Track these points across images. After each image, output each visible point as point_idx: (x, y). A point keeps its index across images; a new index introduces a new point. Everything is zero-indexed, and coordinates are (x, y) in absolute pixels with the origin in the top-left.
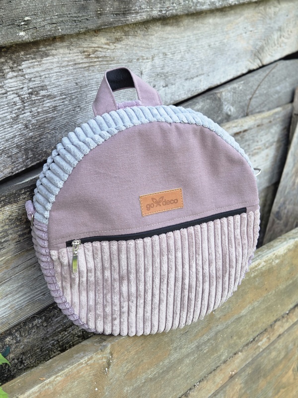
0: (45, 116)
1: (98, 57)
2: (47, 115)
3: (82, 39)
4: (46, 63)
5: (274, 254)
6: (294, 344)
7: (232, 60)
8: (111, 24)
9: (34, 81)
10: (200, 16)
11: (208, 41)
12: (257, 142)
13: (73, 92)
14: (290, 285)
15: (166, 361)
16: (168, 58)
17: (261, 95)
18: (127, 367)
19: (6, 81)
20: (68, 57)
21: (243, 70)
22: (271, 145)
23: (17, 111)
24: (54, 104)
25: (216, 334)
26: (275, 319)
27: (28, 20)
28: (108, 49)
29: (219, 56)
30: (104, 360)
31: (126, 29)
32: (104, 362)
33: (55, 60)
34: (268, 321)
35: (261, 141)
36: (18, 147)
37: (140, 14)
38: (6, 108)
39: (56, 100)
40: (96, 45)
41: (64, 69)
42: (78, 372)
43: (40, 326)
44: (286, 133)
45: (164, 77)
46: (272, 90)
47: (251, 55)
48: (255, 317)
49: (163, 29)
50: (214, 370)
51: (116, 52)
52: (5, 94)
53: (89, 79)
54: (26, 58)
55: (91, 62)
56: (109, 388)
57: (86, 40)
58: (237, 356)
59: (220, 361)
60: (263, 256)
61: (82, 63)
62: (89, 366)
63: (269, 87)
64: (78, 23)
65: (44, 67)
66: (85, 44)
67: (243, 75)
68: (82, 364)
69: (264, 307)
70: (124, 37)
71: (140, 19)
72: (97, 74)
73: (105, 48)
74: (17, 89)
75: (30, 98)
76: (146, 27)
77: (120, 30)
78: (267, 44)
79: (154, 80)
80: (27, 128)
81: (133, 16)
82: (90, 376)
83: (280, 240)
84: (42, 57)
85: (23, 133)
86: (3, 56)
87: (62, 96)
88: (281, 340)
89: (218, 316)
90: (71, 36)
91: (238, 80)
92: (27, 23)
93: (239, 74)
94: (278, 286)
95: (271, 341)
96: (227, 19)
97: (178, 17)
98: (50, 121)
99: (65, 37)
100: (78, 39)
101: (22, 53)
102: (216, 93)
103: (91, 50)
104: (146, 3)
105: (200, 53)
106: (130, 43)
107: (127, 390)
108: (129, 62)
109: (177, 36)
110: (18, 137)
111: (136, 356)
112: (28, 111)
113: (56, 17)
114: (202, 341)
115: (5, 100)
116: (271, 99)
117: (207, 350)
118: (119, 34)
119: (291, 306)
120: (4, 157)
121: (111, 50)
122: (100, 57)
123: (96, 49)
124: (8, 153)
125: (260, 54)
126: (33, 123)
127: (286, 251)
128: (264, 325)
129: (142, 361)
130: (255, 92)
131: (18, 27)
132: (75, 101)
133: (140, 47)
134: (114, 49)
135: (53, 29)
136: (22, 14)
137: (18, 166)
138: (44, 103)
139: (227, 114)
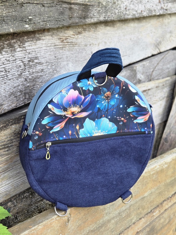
1: (68, 42)
2: (38, 74)
4: (39, 44)
5: (164, 161)
6: (174, 215)
7: (143, 48)
8: (77, 23)
9: (32, 54)
10: (126, 22)
11: (130, 37)
12: (156, 96)
13: (53, 61)
14: (173, 180)
15: (101, 221)
16: (107, 45)
17: (159, 69)
18: (78, 223)
19: (16, 53)
20: (51, 41)
21: (149, 54)
22: (163, 99)
23: (21, 71)
24: (42, 68)
25: (130, 206)
26: (163, 200)
27: (31, 19)
28: (74, 38)
29: (136, 45)
30: (66, 218)
31: (85, 27)
33: (44, 42)
34: (160, 201)
35: (158, 96)
36: (21, 91)
37: (93, 18)
38: (15, 69)
39: (43, 66)
40: (67, 35)
41: (49, 48)
42: (51, 224)
43: (28, 197)
44: (172, 92)
46: (165, 67)
47: (154, 46)
48: (152, 198)
49: (105, 28)
50: (128, 228)
51: (78, 40)
52: (15, 60)
53: (63, 55)
54: (28, 40)
55: (64, 45)
57: (62, 32)
58: (141, 220)
59: (131, 222)
60: (158, 162)
61: (59, 45)
62: (57, 221)
63: (163, 65)
64: (58, 22)
65: (38, 46)
66: (61, 34)
67: (149, 57)
68: (53, 219)
69: (158, 192)
70: (83, 31)
71: (93, 21)
72: (67, 52)
73: (72, 37)
74: (22, 58)
75: (29, 64)
76: (96, 26)
77: (81, 27)
78: (163, 40)
80: (26, 81)
81: (89, 19)
82: (57, 227)
83: (168, 153)
84: (37, 40)
85: (24, 84)
86: (15, 39)
87: (47, 63)
88: (167, 213)
90: (53, 29)
91: (146, 60)
92: (30, 20)
93: (147, 56)
94: (166, 180)
95: (161, 213)
96: (141, 24)
97: (114, 22)
98: (39, 77)
99: (51, 30)
100: (58, 31)
101: (26, 37)
102: (133, 67)
103: (64, 38)
104: (97, 13)
105: (125, 43)
106: (86, 35)
108: (85, 46)
109: (113, 33)
111: (84, 217)
112: (27, 71)
113: (46, 18)
114: (122, 210)
115: (14, 64)
116: (164, 72)
117: (125, 215)
118: (80, 30)
119: (173, 193)
120: (13, 97)
121: (75, 38)
122: (69, 42)
123: (67, 37)
124: (15, 95)
125: (159, 46)
126: (30, 78)
127: (171, 160)
128: (157, 203)
129: (87, 219)
130: (155, 68)
131: (25, 22)
132: (54, 67)
133: (92, 38)
134: (77, 38)
135: (44, 24)
136: (28, 15)
137: (20, 103)
138: (37, 67)
139: (139, 79)
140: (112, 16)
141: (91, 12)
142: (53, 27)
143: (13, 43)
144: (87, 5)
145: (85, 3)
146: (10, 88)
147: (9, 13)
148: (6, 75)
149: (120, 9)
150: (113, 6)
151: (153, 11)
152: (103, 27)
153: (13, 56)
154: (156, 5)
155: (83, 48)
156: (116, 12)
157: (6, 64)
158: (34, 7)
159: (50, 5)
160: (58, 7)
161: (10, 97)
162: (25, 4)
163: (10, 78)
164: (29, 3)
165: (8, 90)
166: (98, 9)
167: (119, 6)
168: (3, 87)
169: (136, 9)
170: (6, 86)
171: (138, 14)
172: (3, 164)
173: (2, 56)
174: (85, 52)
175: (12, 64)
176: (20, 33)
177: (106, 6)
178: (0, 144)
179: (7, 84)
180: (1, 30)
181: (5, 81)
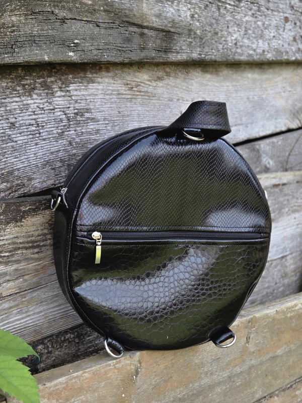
0: (88, 137)
1: (140, 92)
2: (90, 137)
3: (126, 72)
4: (92, 89)
7: (271, 115)
9: (80, 103)
11: (247, 94)
12: (297, 198)
13: (115, 119)
15: (197, 384)
17: (301, 154)
18: (155, 380)
19: (55, 99)
20: (112, 87)
21: (282, 127)
23: (62, 127)
24: (97, 127)
25: (250, 368)
27: (77, 43)
28: (150, 85)
29: (258, 110)
30: (132, 367)
31: (168, 70)
32: (132, 369)
33: (100, 87)
35: (301, 198)
36: (61, 161)
37: (180, 54)
38: (53, 123)
39: (99, 124)
40: (139, 80)
41: (108, 97)
42: (106, 373)
43: (72, 341)
47: (290, 115)
49: (203, 76)
51: (157, 89)
52: (53, 110)
53: (132, 110)
54: (74, 81)
55: (134, 95)
56: (137, 398)
57: (130, 74)
61: (125, 94)
62: (116, 369)
64: (122, 53)
65: (90, 92)
66: (129, 78)
67: (282, 133)
68: (110, 365)
70: (165, 77)
71: (180, 58)
72: (138, 107)
73: (147, 84)
74: (64, 108)
75: (76, 118)
76: (187, 71)
77: (162, 69)
80: (71, 145)
81: (174, 54)
82: (117, 380)
84: (88, 82)
85: (67, 149)
86: (54, 76)
87: (105, 121)
89: (252, 350)
90: (115, 64)
91: (277, 136)
92: (77, 45)
93: (278, 130)
96: (267, 76)
97: (217, 67)
98: (93, 142)
99: (111, 68)
100: (123, 72)
101: (71, 76)
102: (255, 145)
103: (134, 84)
104: (186, 45)
105: (239, 104)
106: (171, 83)
108: (169, 100)
109: (217, 85)
112: (73, 129)
113: (103, 44)
114: (235, 373)
115: (52, 115)
117: (240, 383)
118: (161, 73)
120: (48, 168)
121: (153, 87)
122: (143, 92)
123: (139, 83)
124: (52, 166)
125: (300, 115)
126: (77, 142)
129: (171, 377)
130: (293, 148)
131: (68, 48)
132: (117, 128)
133: (181, 88)
134: (156, 86)
135: (100, 54)
136: (72, 37)
137: (61, 179)
138: (88, 124)
139: (266, 167)
140: (213, 53)
141: (177, 43)
142: (113, 59)
143: (49, 82)
144: (170, 32)
145: (166, 29)
146: (44, 153)
147: (44, 30)
148: (37, 132)
149: (225, 44)
150: (214, 38)
151: (284, 54)
152: (200, 74)
153: (50, 103)
154: (289, 44)
155: (166, 104)
156: (219, 48)
157: (39, 114)
158: (83, 26)
159: (108, 26)
160: (122, 30)
161: (43, 168)
162: (68, 19)
163: (44, 137)
164: (75, 19)
165: (41, 156)
166: (188, 40)
168: (33, 150)
169: (254, 46)
170: (37, 149)
171: (257, 55)
172: (31, 275)
173: (32, 101)
174: (170, 110)
175: (49, 115)
176: (62, 69)
177: (202, 37)
178: (26, 240)
179: (40, 146)
180: (30, 55)
181: (37, 142)
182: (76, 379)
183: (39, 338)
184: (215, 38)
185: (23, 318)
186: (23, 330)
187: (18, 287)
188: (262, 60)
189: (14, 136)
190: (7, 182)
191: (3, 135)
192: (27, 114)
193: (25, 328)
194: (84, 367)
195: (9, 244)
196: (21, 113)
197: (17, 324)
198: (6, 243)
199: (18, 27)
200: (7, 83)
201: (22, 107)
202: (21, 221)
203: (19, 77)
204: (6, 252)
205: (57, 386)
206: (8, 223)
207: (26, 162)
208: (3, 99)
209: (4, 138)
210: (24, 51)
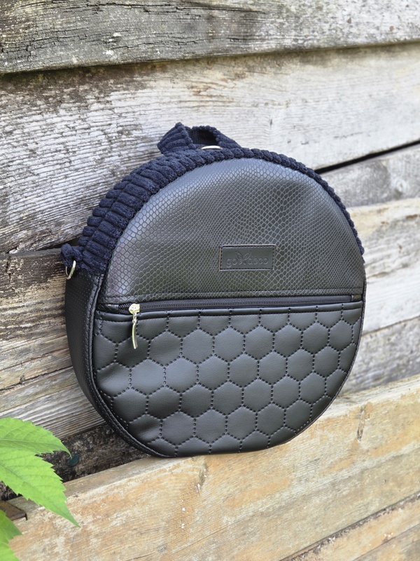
0: (138, 163)
1: (211, 96)
2: (141, 162)
3: (190, 70)
4: (142, 97)
7: (405, 118)
8: (227, 51)
9: (126, 117)
10: (356, 56)
11: (368, 90)
15: (286, 495)
16: (309, 106)
18: (227, 489)
19: (89, 114)
20: (171, 92)
24: (150, 149)
25: (362, 472)
27: (117, 37)
28: (225, 87)
29: (385, 111)
30: (196, 473)
31: (251, 63)
32: (195, 475)
33: (154, 93)
37: (267, 41)
38: (89, 147)
39: (152, 145)
40: (209, 81)
41: (165, 106)
42: (159, 481)
45: (303, 131)
49: (303, 68)
51: (235, 91)
52: (88, 129)
54: (116, 87)
55: (201, 101)
56: (202, 512)
57: (195, 72)
58: (395, 512)
61: (189, 101)
62: (174, 475)
64: (182, 46)
65: (139, 101)
66: (194, 78)
68: (165, 471)
70: (247, 73)
71: (267, 48)
73: (221, 85)
74: (103, 126)
75: (119, 138)
76: (278, 63)
77: (242, 64)
79: (289, 133)
80: (114, 176)
81: (257, 43)
82: (174, 489)
84: (137, 88)
85: (108, 181)
86: (88, 83)
89: (365, 448)
90: (172, 62)
91: (415, 147)
92: (117, 40)
96: (398, 62)
97: (324, 54)
99: (169, 66)
100: (185, 71)
101: (112, 81)
102: (380, 161)
103: (201, 86)
104: (275, 29)
105: (356, 104)
106: (256, 82)
107: (227, 521)
108: (253, 106)
109: (324, 79)
110: (102, 186)
112: (117, 153)
113: (154, 36)
114: (340, 478)
115: (86, 136)
117: (347, 491)
118: (240, 69)
120: (83, 208)
121: (229, 88)
122: (215, 96)
123: (209, 85)
124: (88, 204)
126: (123, 170)
129: (250, 485)
131: (105, 45)
133: (270, 88)
134: (234, 87)
135: (150, 50)
136: (110, 29)
138: (138, 146)
139: (397, 191)
140: (315, 36)
141: (261, 27)
142: (169, 56)
143: (82, 91)
144: (251, 11)
145: (245, 8)
146: (76, 188)
147: (70, 23)
148: (67, 160)
149: (334, 22)
150: (316, 15)
152: (298, 66)
153: (84, 120)
155: (248, 111)
156: (324, 28)
157: (68, 136)
158: (126, 13)
159: (161, 10)
160: (181, 14)
161: (76, 208)
162: (104, 5)
163: (76, 167)
164: (114, 4)
165: (73, 192)
166: (278, 21)
167: (330, 15)
168: (62, 184)
169: (377, 22)
170: (67, 183)
171: (381, 34)
172: (62, 351)
173: (59, 119)
174: (255, 119)
175: (82, 137)
176: (99, 72)
177: (299, 15)
178: (53, 305)
179: (70, 178)
180: (51, 58)
181: (66, 173)
182: (119, 489)
183: (76, 431)
184: (319, 15)
185: (53, 407)
186: (55, 421)
187: (45, 367)
188: (389, 41)
189: (36, 167)
190: (28, 229)
191: (20, 167)
192: (52, 136)
193: (57, 419)
194: (130, 473)
195: (31, 312)
196: (44, 136)
197: (46, 415)
198: (28, 310)
199: (34, 20)
200: (24, 96)
201: (44, 127)
202: (46, 281)
203: (39, 87)
204: (27, 322)
205: (93, 498)
206: (29, 285)
207: (53, 202)
208: (19, 118)
209: (21, 171)
210: (43, 53)
